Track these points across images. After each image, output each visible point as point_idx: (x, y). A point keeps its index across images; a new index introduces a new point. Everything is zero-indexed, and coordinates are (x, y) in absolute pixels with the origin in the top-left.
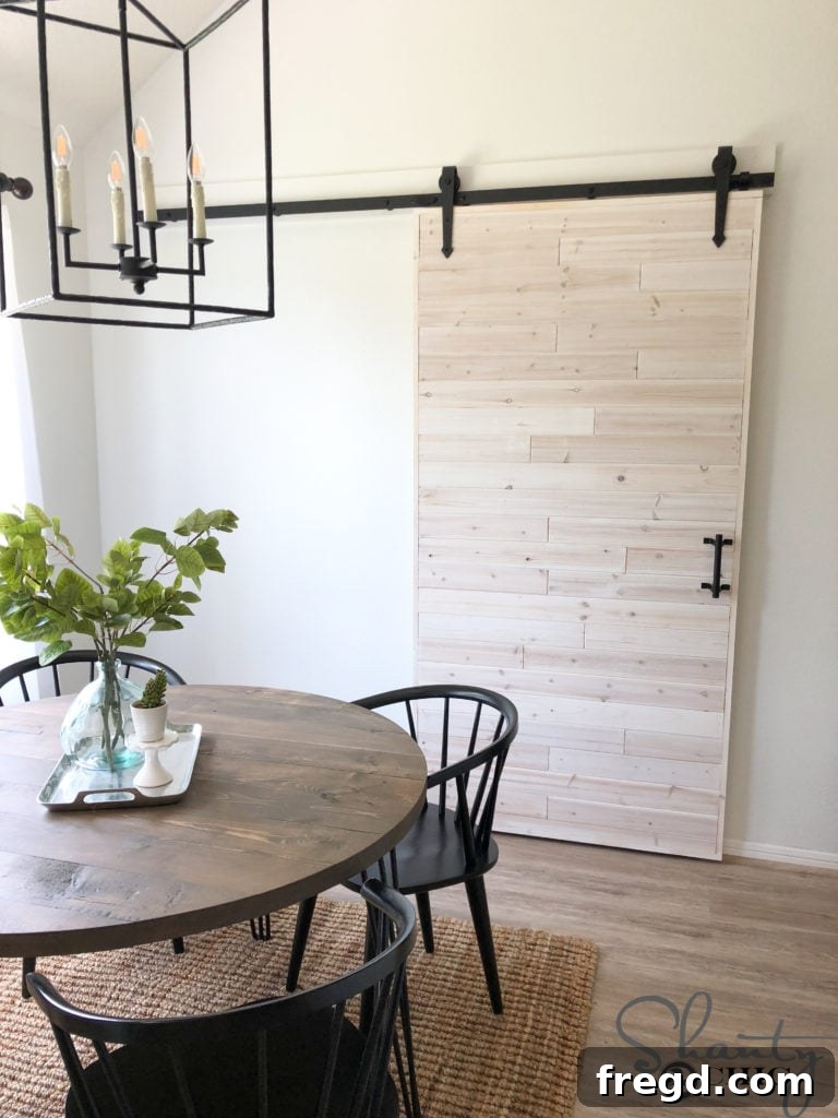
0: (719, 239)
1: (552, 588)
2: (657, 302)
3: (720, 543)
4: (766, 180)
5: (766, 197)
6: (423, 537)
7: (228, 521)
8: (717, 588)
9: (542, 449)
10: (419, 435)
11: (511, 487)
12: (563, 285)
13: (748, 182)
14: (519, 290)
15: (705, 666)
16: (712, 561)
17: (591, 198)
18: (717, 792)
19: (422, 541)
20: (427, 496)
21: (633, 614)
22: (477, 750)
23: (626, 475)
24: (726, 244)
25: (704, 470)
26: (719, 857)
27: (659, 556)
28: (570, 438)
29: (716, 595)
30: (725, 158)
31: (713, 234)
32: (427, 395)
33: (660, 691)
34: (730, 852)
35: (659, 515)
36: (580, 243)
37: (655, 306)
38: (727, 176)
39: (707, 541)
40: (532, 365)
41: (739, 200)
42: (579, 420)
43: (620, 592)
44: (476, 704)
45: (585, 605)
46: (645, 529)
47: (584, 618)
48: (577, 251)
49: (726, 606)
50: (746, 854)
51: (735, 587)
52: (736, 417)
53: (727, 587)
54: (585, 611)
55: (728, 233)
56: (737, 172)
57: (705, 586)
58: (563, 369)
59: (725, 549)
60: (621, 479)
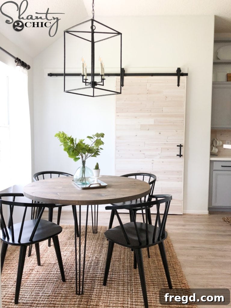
0: (178, 85)
1: (146, 157)
2: (166, 97)
3: (181, 146)
4: (186, 75)
5: (187, 77)
6: (117, 147)
7: (102, 135)
8: (180, 156)
9: (143, 127)
10: (116, 125)
11: (136, 136)
12: (147, 93)
13: (183, 75)
14: (138, 94)
15: (178, 172)
16: (179, 150)
17: (152, 76)
18: (181, 199)
19: (117, 148)
20: (118, 138)
21: (163, 162)
22: (150, 182)
23: (161, 133)
24: (179, 86)
25: (177, 131)
26: (182, 214)
27: (168, 149)
28: (149, 125)
29: (180, 157)
30: (179, 70)
31: (177, 84)
32: (118, 116)
33: (169, 178)
34: (184, 213)
35: (168, 141)
36: (151, 85)
37: (166, 98)
38: (179, 73)
39: (178, 146)
40: (141, 110)
41: (182, 78)
42: (151, 121)
43: (160, 157)
44: (143, 176)
45: (153, 160)
46: (165, 144)
47: (153, 163)
48: (150, 87)
49: (182, 159)
50: (187, 213)
51: (183, 155)
52: (183, 120)
53: (182, 155)
54: (153, 162)
55: (180, 84)
56: (181, 73)
57: (177, 155)
58: (147, 111)
59: (182, 147)
60: (160, 133)
